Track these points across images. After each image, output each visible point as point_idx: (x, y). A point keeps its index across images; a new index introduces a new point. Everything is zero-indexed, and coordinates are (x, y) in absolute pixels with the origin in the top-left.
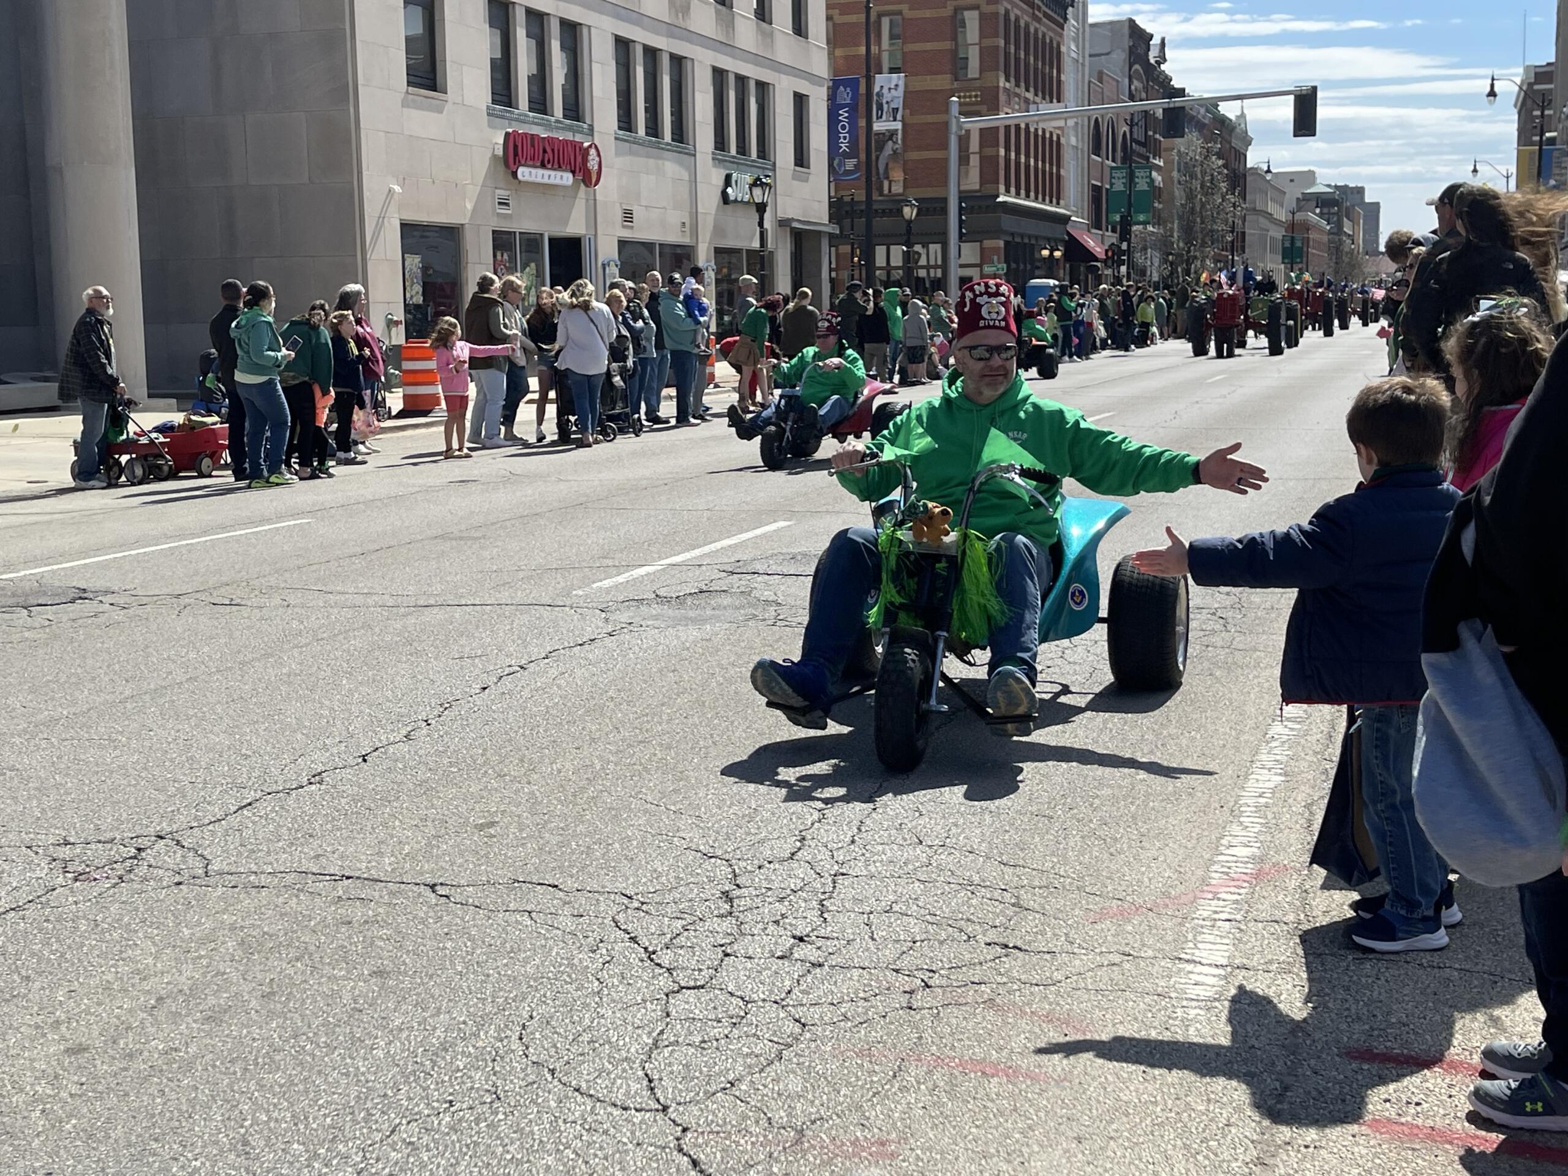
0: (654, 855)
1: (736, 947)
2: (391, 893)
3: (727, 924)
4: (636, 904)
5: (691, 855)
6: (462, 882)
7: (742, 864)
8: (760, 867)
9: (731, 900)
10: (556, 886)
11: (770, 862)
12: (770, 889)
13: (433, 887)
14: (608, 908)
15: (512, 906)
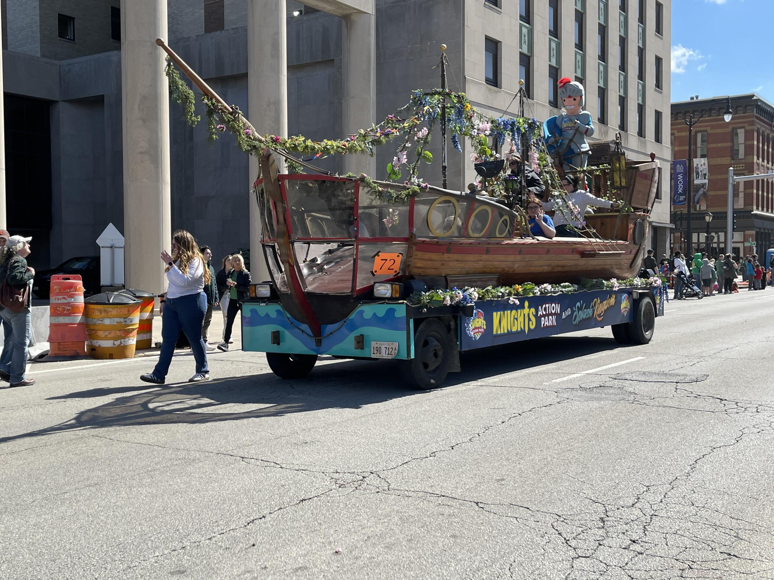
0: (571, 499)
1: (604, 542)
2: (460, 504)
3: (601, 532)
4: (562, 519)
5: (587, 501)
6: (490, 503)
7: (610, 507)
8: (618, 509)
9: (604, 522)
10: (528, 508)
11: (622, 507)
12: (621, 519)
13: (477, 503)
14: (550, 519)
15: (509, 515)
